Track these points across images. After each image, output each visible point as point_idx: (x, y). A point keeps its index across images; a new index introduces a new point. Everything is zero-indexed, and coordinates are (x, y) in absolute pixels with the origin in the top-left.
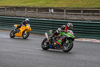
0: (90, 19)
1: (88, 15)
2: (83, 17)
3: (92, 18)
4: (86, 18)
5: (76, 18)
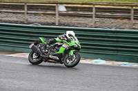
0: (39, 21)
1: (36, 14)
2: (27, 17)
3: (43, 19)
4: (33, 19)
5: (15, 19)
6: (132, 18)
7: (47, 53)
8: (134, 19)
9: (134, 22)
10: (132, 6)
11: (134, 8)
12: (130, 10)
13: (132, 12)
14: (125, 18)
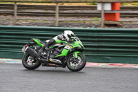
6: (16, 13)
7: (46, 56)
8: (18, 15)
9: (17, 18)
10: (15, 2)
11: (18, 4)
12: (13, 5)
13: (16, 8)
14: (8, 14)
